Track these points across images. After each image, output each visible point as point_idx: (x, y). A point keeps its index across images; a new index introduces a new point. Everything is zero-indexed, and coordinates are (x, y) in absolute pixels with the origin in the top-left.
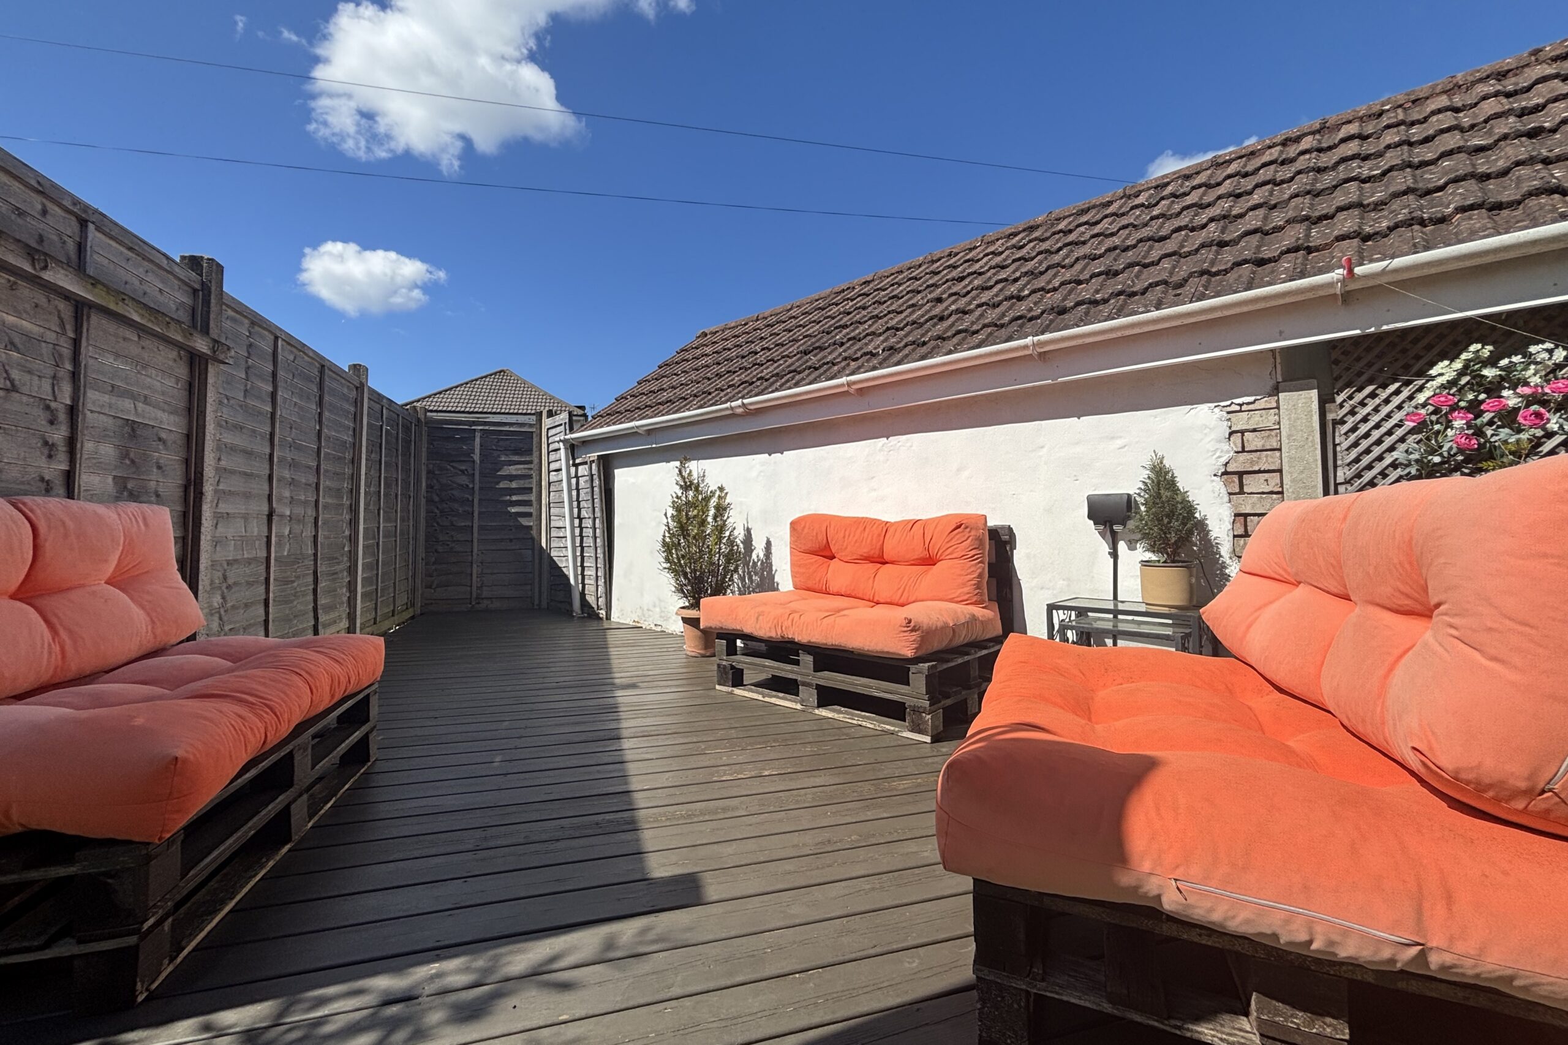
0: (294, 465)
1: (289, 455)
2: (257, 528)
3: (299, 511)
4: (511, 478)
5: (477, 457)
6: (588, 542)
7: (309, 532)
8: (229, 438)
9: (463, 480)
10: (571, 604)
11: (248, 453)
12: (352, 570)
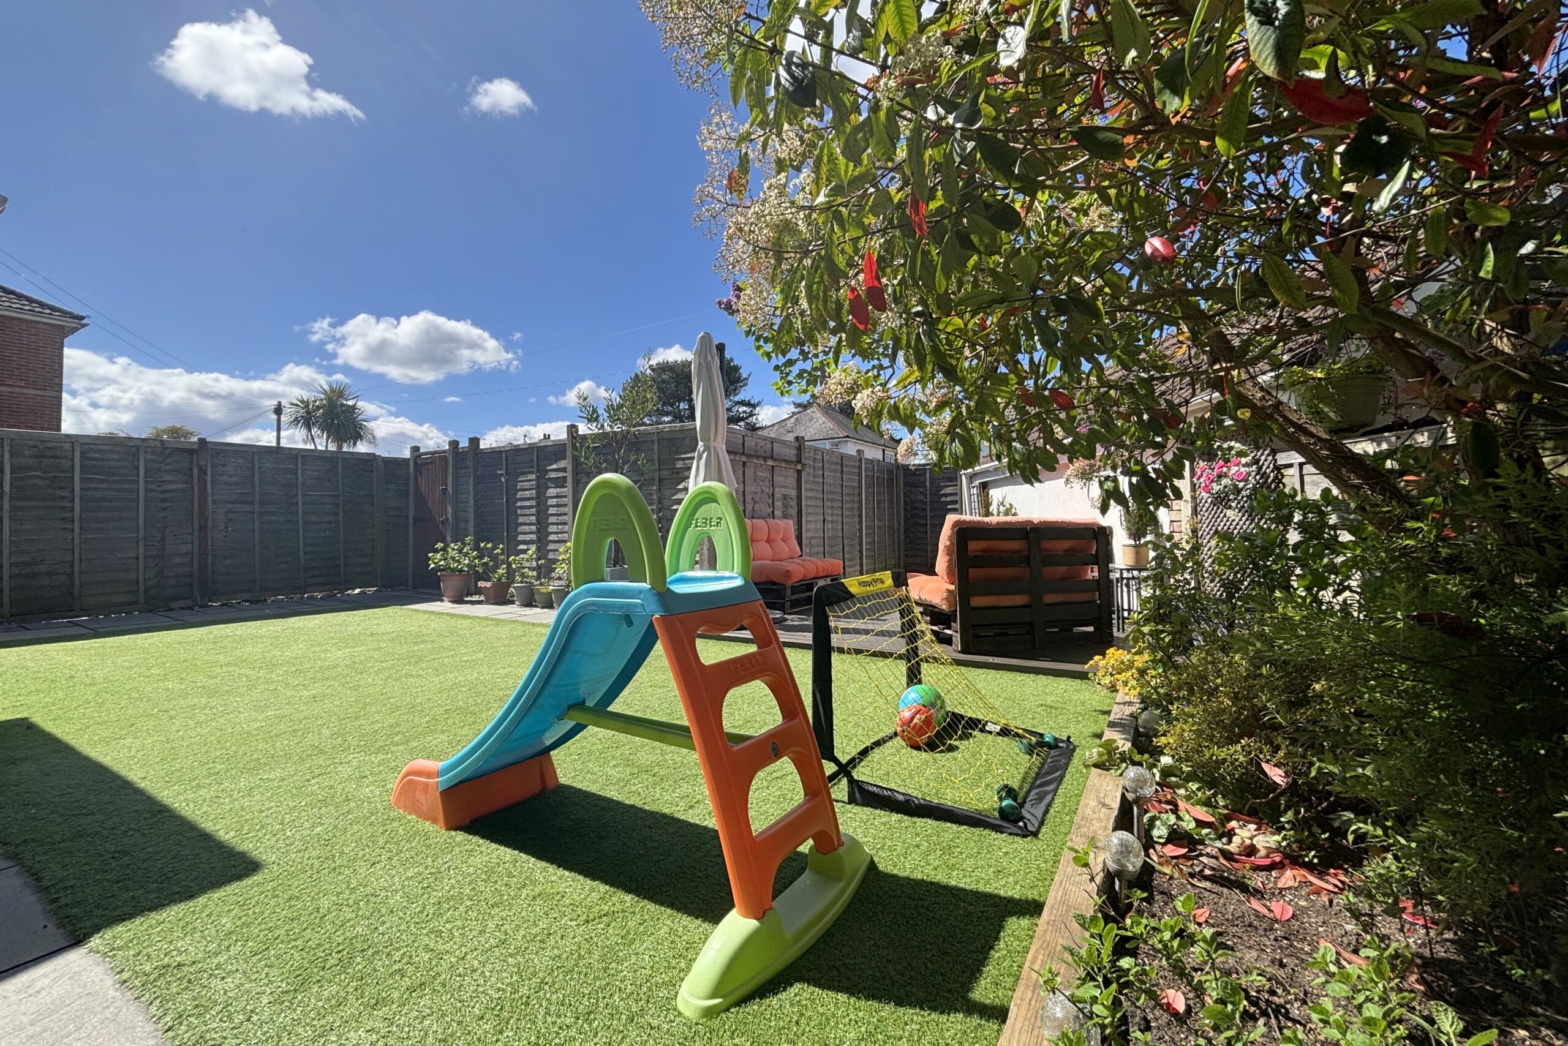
0: (832, 500)
1: (830, 496)
2: (820, 525)
3: (835, 518)
4: (947, 495)
5: (928, 484)
7: (840, 527)
8: (809, 494)
9: (921, 497)
11: (816, 498)
12: (861, 544)
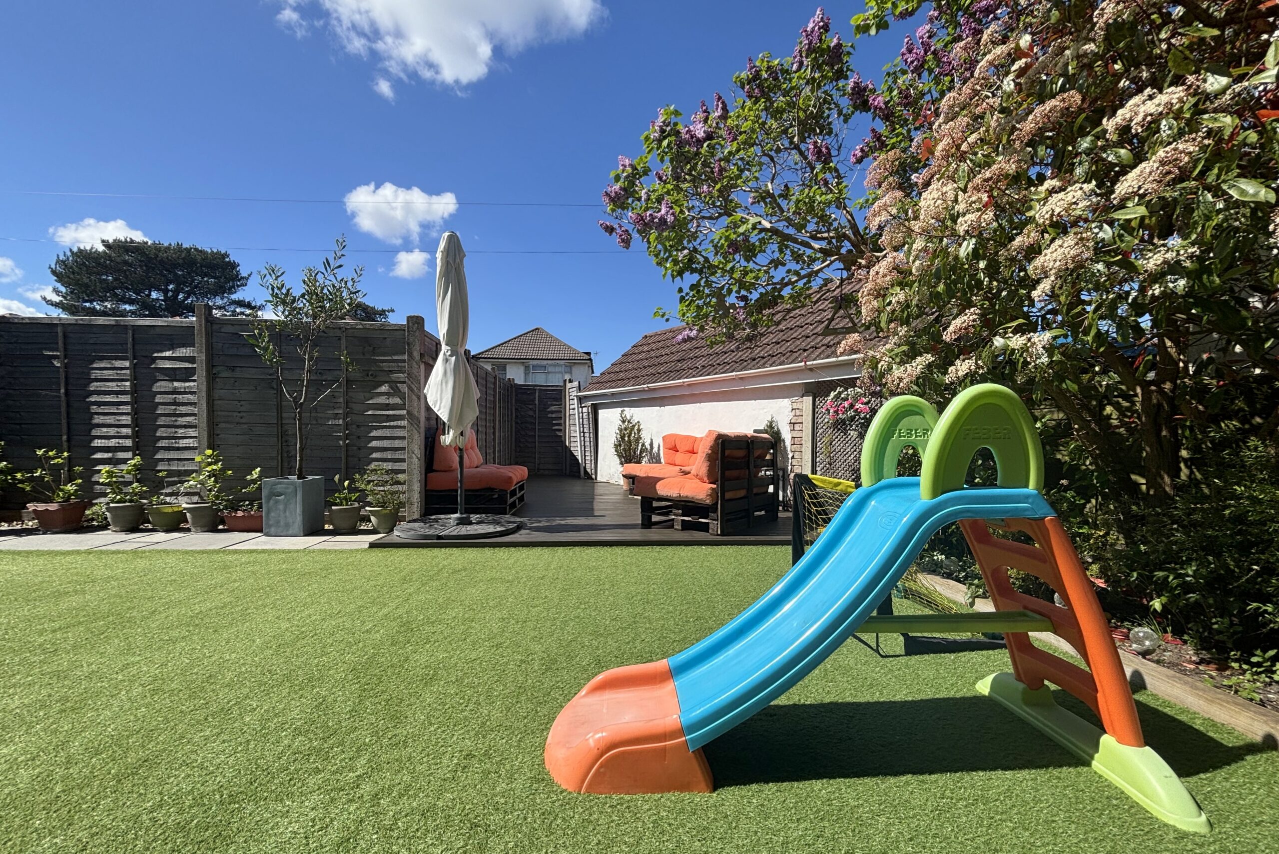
4: (552, 412)
5: (537, 402)
6: (587, 444)
9: (531, 413)
10: (579, 472)
